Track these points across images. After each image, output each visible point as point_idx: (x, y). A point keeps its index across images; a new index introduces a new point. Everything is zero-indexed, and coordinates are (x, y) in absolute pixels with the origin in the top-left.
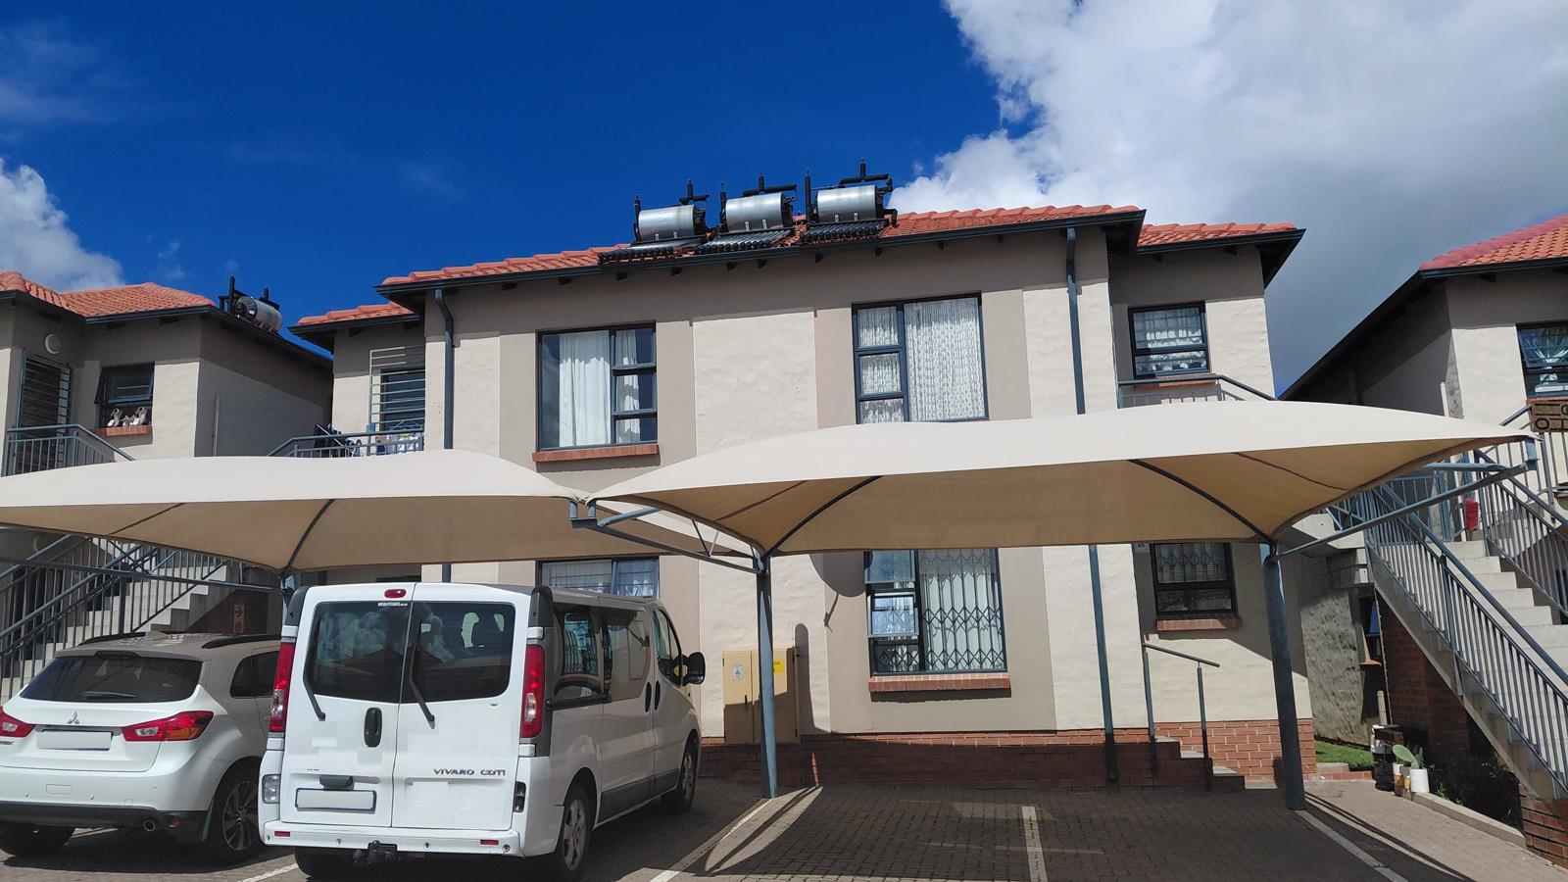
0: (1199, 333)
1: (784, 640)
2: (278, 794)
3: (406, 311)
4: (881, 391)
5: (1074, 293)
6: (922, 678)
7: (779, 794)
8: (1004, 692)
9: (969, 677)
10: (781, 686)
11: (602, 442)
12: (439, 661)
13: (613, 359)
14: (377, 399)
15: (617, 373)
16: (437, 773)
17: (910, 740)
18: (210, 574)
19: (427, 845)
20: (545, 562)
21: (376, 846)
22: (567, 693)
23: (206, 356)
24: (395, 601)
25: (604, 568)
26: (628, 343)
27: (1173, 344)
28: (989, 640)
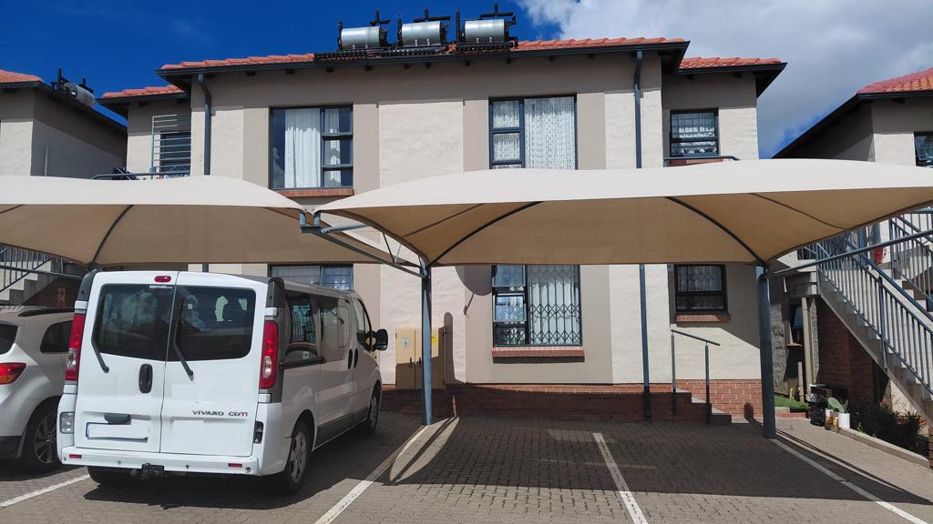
0: (713, 130)
1: (438, 323)
2: (72, 426)
3: (179, 91)
4: (507, 158)
5: (638, 97)
6: (527, 349)
7: (433, 422)
8: (580, 359)
9: (558, 348)
10: (435, 353)
11: (314, 186)
12: (197, 330)
13: (322, 129)
14: (157, 150)
15: (325, 139)
16: (195, 413)
17: (517, 389)
18: (39, 266)
19: (187, 467)
20: (275, 266)
21: (147, 467)
22: (294, 356)
23: (38, 118)
24: (163, 285)
25: (315, 271)
26: (333, 119)
27: (695, 136)
28: (570, 325)
